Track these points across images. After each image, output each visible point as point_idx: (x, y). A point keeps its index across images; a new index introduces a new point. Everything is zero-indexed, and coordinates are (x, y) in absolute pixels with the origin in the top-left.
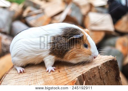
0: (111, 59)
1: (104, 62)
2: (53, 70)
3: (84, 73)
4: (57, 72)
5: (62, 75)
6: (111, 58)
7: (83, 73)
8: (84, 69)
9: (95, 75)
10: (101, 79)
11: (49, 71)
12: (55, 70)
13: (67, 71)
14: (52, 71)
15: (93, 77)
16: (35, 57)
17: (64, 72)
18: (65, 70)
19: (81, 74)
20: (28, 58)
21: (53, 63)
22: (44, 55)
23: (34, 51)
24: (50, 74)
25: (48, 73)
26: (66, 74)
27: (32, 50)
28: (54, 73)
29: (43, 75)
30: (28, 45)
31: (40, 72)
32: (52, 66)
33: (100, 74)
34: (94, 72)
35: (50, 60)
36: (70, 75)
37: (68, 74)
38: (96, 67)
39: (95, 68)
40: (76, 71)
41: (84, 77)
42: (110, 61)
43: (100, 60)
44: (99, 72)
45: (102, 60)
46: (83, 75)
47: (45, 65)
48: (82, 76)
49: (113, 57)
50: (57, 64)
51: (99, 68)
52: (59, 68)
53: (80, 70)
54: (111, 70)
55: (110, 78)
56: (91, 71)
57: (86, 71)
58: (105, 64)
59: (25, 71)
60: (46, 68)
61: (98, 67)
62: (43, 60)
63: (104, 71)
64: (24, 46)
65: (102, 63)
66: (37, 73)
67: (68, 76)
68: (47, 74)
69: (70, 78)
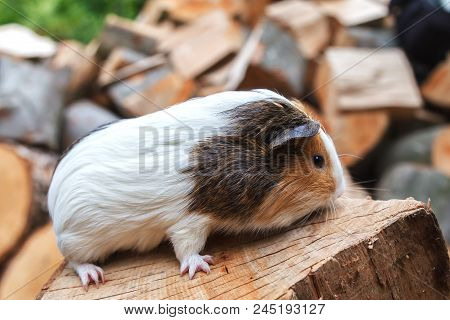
0: (411, 212)
1: (386, 223)
2: (206, 267)
3: (315, 268)
4: (218, 272)
5: (238, 283)
6: (412, 207)
7: (313, 270)
8: (315, 254)
9: (357, 274)
10: (381, 285)
11: (191, 272)
12: (210, 264)
13: (253, 267)
14: (200, 270)
15: (350, 281)
17: (244, 271)
18: (247, 262)
19: (303, 275)
21: (201, 243)
24: (195, 282)
25: (186, 277)
26: (252, 278)
28: (207, 278)
29: (170, 287)
30: (107, 184)
31: (159, 276)
32: (201, 254)
33: (375, 268)
34: (353, 264)
36: (266, 280)
37: (258, 276)
38: (357, 243)
39: (354, 248)
40: (286, 265)
41: (315, 285)
42: (407, 218)
43: (371, 220)
44: (372, 263)
45: (378, 217)
46: (312, 276)
47: (175, 249)
48: (308, 281)
49: (419, 203)
50: (218, 245)
51: (371, 247)
52: (224, 258)
53: (300, 258)
54: (416, 251)
55: (415, 278)
56: (340, 261)
57: (323, 262)
58: (393, 231)
59: (108, 277)
60: (178, 263)
61: (364, 244)
62: (165, 236)
63: (391, 255)
65: (379, 226)
66: (150, 279)
67: (258, 284)
68: (185, 282)
69: (266, 292)
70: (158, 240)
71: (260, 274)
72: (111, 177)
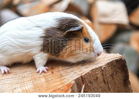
0: (117, 58)
1: (109, 61)
2: (45, 70)
3: (83, 74)
4: (50, 73)
5: (56, 77)
6: (118, 57)
7: (82, 75)
8: (84, 69)
9: (97, 77)
10: (105, 82)
11: (40, 72)
12: (47, 70)
13: (62, 72)
14: (43, 72)
15: (94, 80)
16: (23, 54)
17: (59, 73)
18: (60, 71)
19: (79, 76)
20: (15, 55)
21: (45, 62)
22: (34, 52)
23: (22, 47)
24: (41, 76)
25: (38, 74)
26: (61, 76)
27: (19, 46)
28: (45, 74)
29: (32, 77)
30: (15, 38)
31: (29, 73)
32: (44, 66)
33: (103, 76)
34: (96, 74)
35: (42, 58)
36: (66, 77)
37: (63, 75)
38: (98, 67)
39: (97, 69)
40: (73, 72)
41: (82, 80)
42: (116, 60)
43: (104, 60)
44: (102, 74)
45: (106, 59)
46: (82, 77)
47: (36, 64)
48: (80, 78)
49: (121, 56)
50: (51, 63)
51: (103, 69)
52: (52, 68)
53: (78, 71)
54: (118, 72)
55: (117, 82)
56: (92, 73)
57: (86, 73)
58: (111, 64)
59: (11, 72)
60: (36, 69)
61: (101, 67)
62: (33, 59)
63: (109, 72)
64: (10, 40)
65: (106, 62)
66: (26, 74)
67: (63, 78)
68: (37, 76)
69: (65, 81)
70: (30, 60)
71: (64, 75)
72: (16, 36)
